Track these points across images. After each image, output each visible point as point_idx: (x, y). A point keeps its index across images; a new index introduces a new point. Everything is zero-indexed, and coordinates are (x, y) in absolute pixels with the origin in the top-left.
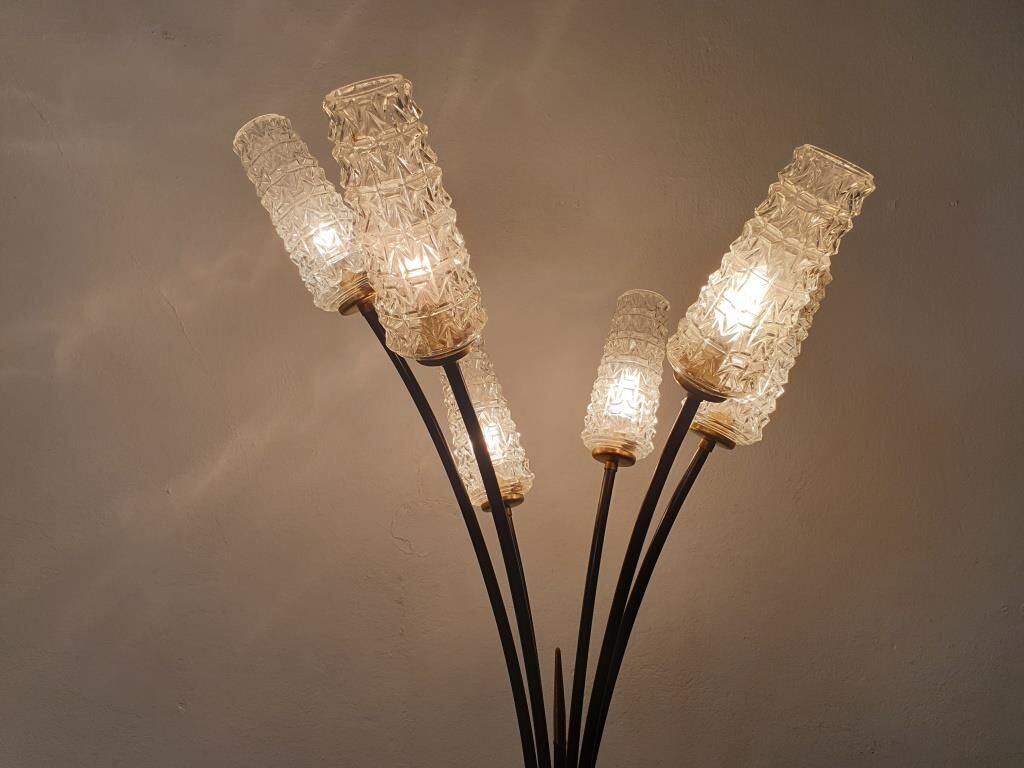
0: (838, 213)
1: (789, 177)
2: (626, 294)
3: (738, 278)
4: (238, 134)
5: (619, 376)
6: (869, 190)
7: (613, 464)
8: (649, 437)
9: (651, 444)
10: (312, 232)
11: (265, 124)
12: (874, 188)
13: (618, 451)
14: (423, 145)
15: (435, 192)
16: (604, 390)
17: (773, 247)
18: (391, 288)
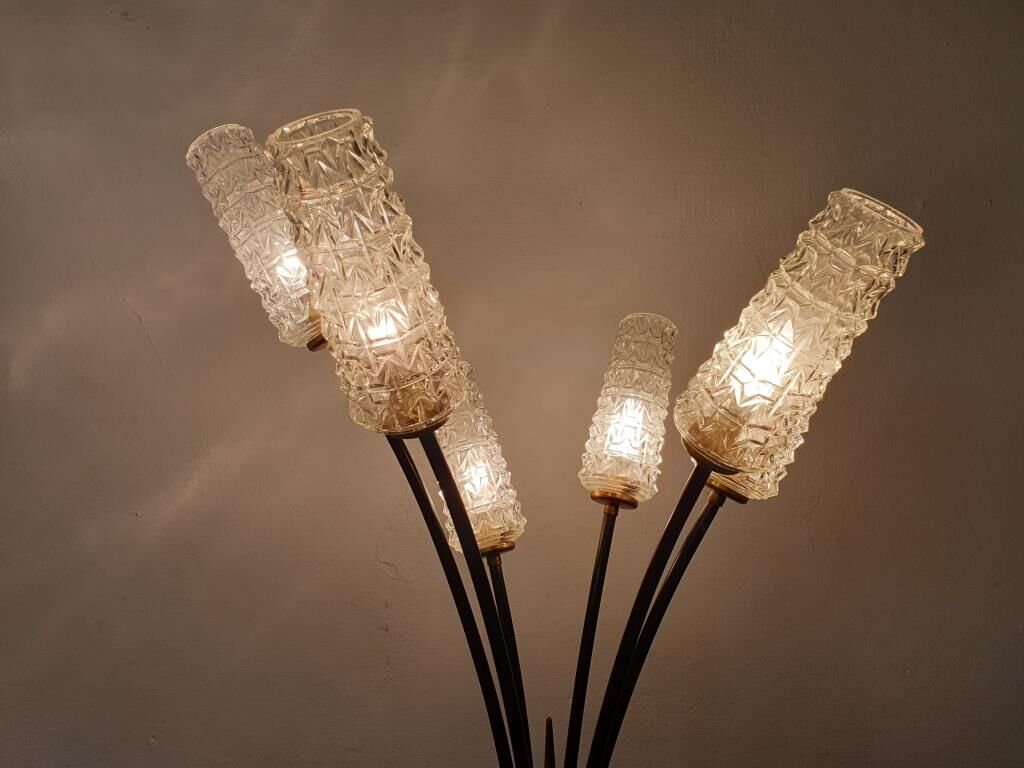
0: (879, 274)
1: (822, 229)
2: (629, 317)
3: (760, 341)
4: (192, 147)
5: (621, 410)
6: (916, 248)
7: (613, 508)
8: (654, 478)
9: (655, 487)
10: (275, 261)
11: (222, 136)
12: (923, 244)
13: (619, 495)
14: (387, 195)
15: (402, 248)
16: (605, 425)
17: (801, 311)
18: (351, 358)
